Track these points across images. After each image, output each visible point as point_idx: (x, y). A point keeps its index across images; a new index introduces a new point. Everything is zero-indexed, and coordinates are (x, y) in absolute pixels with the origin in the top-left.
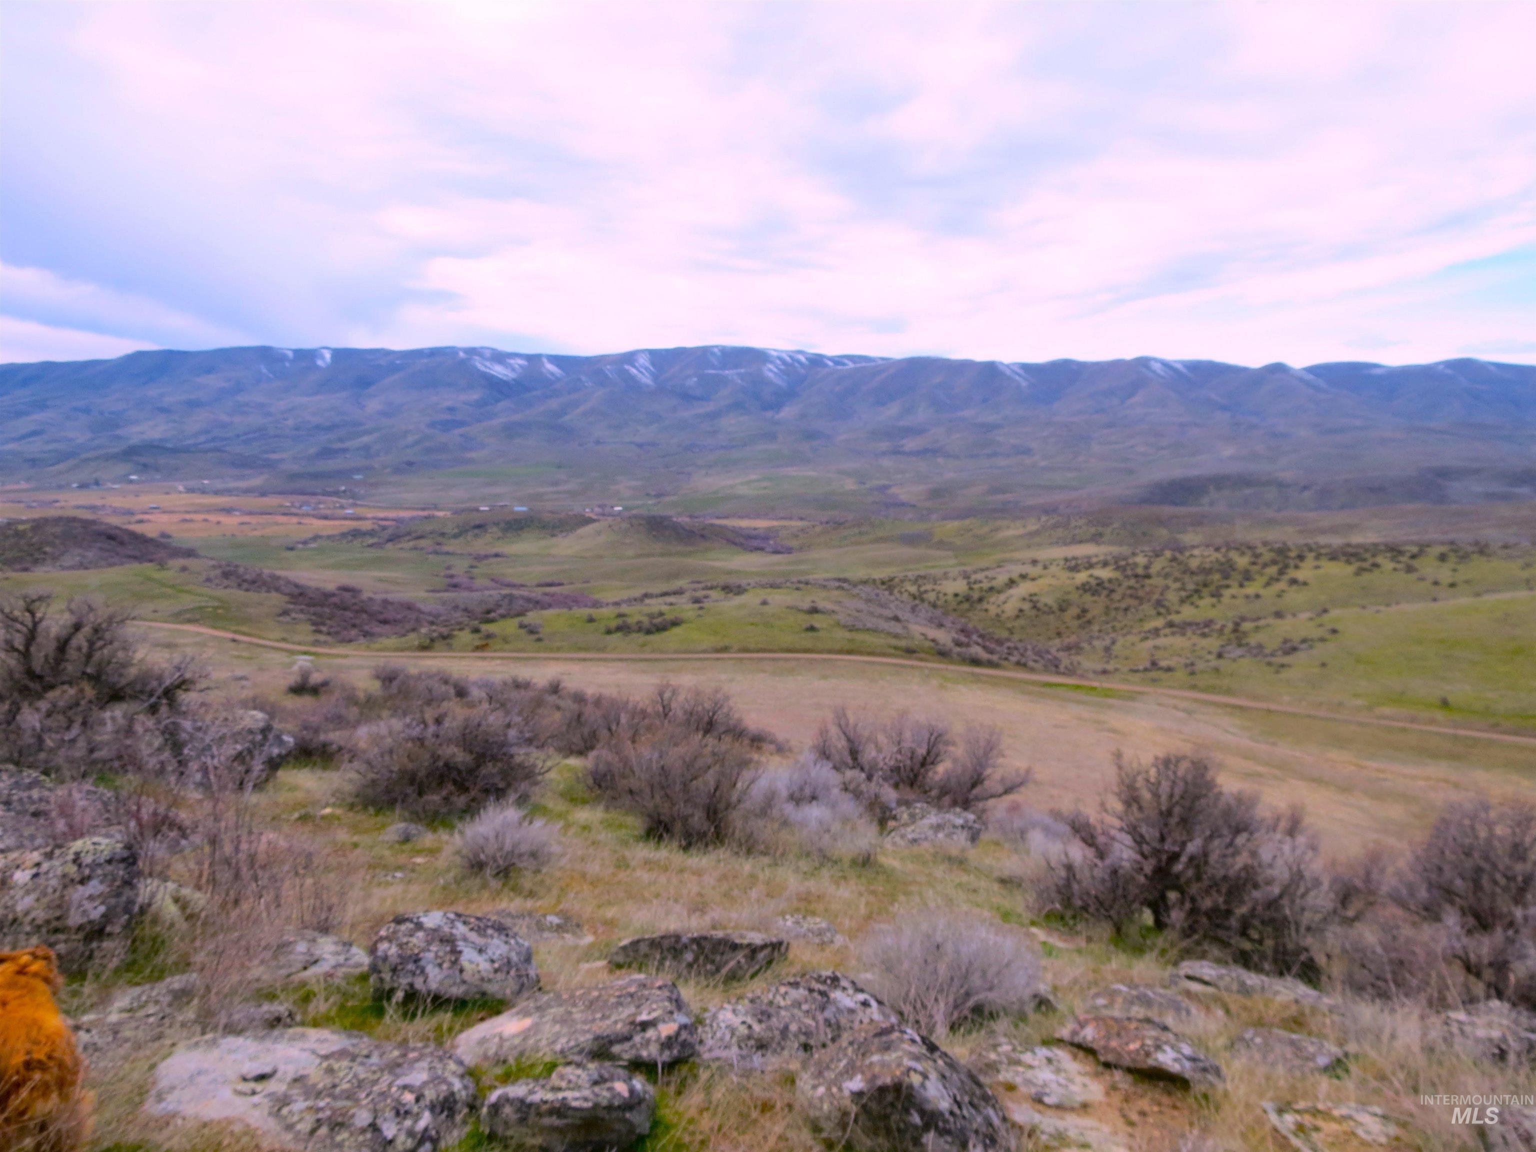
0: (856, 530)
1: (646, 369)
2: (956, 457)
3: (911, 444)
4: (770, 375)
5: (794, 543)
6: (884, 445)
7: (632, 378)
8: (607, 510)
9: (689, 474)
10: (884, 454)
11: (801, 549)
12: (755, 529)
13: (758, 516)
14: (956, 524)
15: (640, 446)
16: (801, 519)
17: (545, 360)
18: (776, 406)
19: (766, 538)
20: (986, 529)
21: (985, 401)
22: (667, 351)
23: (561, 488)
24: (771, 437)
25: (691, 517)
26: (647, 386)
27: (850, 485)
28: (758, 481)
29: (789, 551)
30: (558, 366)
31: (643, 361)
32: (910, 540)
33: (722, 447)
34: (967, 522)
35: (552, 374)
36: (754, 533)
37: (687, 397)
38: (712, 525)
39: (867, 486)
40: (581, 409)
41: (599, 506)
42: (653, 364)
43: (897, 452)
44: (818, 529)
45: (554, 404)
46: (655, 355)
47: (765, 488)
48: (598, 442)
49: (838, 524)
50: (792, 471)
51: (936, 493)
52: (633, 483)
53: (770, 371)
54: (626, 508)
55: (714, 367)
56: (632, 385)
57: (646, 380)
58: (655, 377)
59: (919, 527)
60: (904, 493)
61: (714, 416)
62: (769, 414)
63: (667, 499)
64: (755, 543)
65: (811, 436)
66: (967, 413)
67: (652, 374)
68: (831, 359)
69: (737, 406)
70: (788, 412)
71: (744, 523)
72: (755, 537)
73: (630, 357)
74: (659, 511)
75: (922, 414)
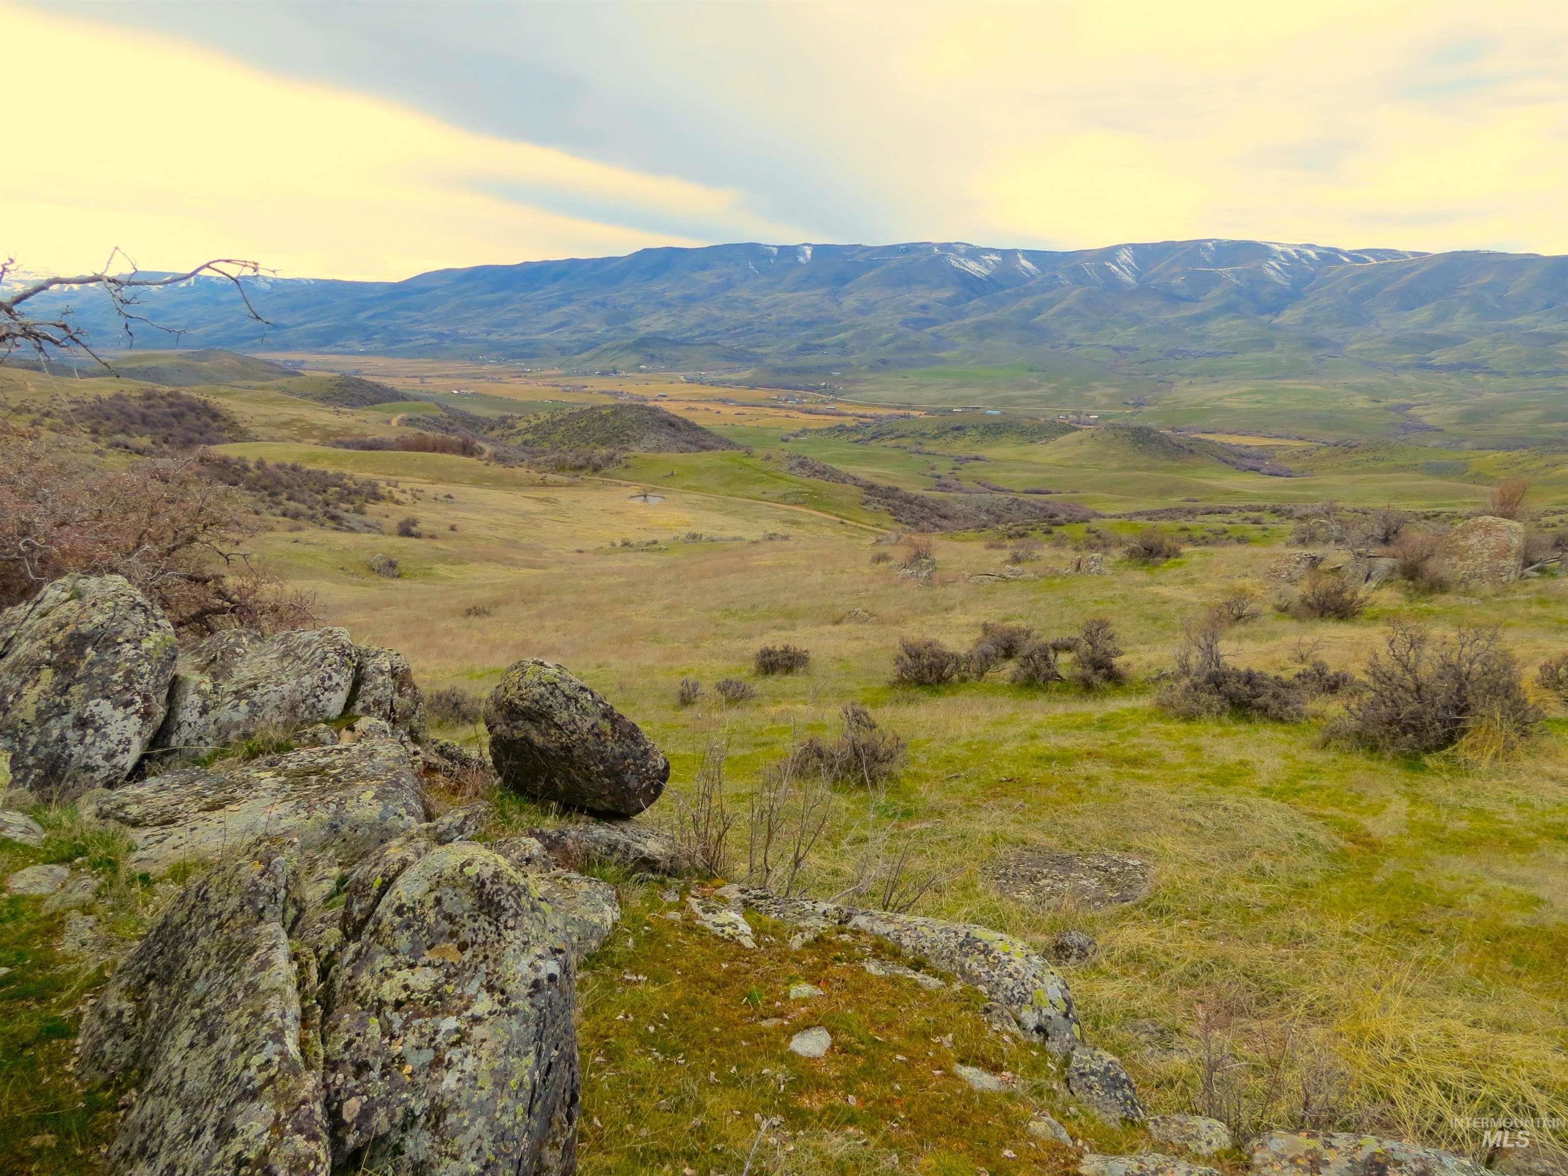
0: (1370, 455)
1: (1128, 265)
2: (1500, 374)
3: (1441, 357)
4: (1272, 273)
5: (1293, 466)
6: (1406, 358)
7: (1113, 275)
8: (1083, 418)
9: (1172, 383)
10: (1405, 367)
11: (1302, 473)
12: (1247, 447)
13: (1249, 433)
14: (1501, 455)
15: (1117, 349)
16: (1301, 439)
17: (1020, 256)
18: (1276, 310)
19: (1260, 458)
20: (1541, 464)
21: (1549, 306)
22: (1154, 245)
23: (1033, 392)
24: (1267, 344)
25: (1173, 429)
26: (1128, 285)
27: (1361, 402)
28: (1250, 393)
29: (1288, 474)
30: (1034, 263)
31: (1125, 257)
32: (1439, 470)
33: (1210, 354)
34: (1515, 454)
35: (1027, 271)
36: (1248, 451)
37: (1173, 298)
38: (1199, 440)
39: (1382, 405)
40: (1055, 309)
41: (1074, 413)
42: (1136, 260)
43: (1422, 366)
44: (1324, 452)
45: (1028, 303)
46: (1140, 250)
47: (1258, 402)
48: (1071, 345)
49: (1350, 447)
50: (1290, 384)
51: (1471, 417)
52: (1111, 390)
53: (1271, 269)
54: (1103, 417)
55: (1207, 265)
56: (1112, 283)
57: (1128, 278)
58: (1138, 275)
59: (1449, 457)
60: (1429, 416)
61: (1200, 319)
62: (1266, 318)
63: (1146, 409)
64: (1249, 463)
65: (1316, 344)
66: (1520, 321)
67: (1134, 271)
68: (1347, 254)
69: (1230, 308)
70: (1289, 317)
71: (1234, 440)
72: (1248, 457)
73: (1111, 253)
74: (1137, 421)
75: (1460, 322)
